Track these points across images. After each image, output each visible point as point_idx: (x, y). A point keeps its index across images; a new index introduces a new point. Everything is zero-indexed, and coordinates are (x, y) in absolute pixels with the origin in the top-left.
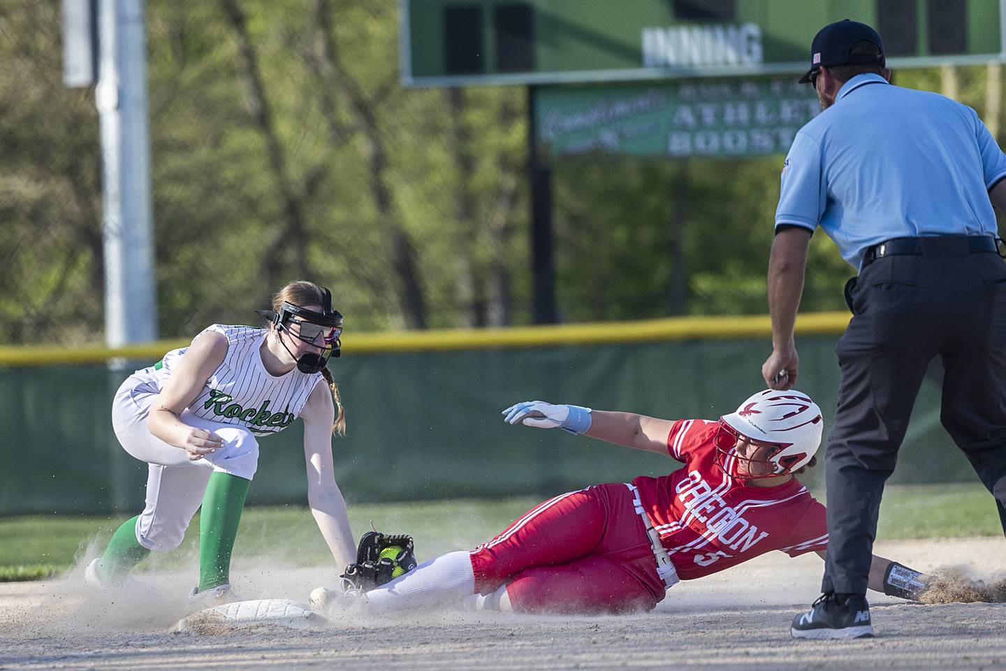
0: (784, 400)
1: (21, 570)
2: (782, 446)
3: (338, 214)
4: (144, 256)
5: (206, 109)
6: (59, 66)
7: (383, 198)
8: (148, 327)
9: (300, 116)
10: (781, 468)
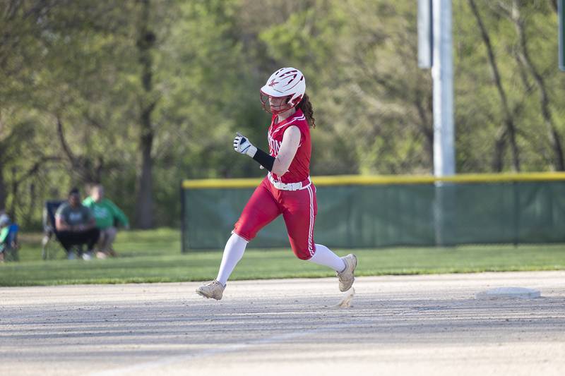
0: (286, 75)
1: (405, 271)
2: (291, 96)
3: (527, 122)
4: (450, 139)
5: (474, 78)
6: (416, 59)
7: (547, 115)
8: (452, 168)
9: (513, 81)
10: (293, 104)
